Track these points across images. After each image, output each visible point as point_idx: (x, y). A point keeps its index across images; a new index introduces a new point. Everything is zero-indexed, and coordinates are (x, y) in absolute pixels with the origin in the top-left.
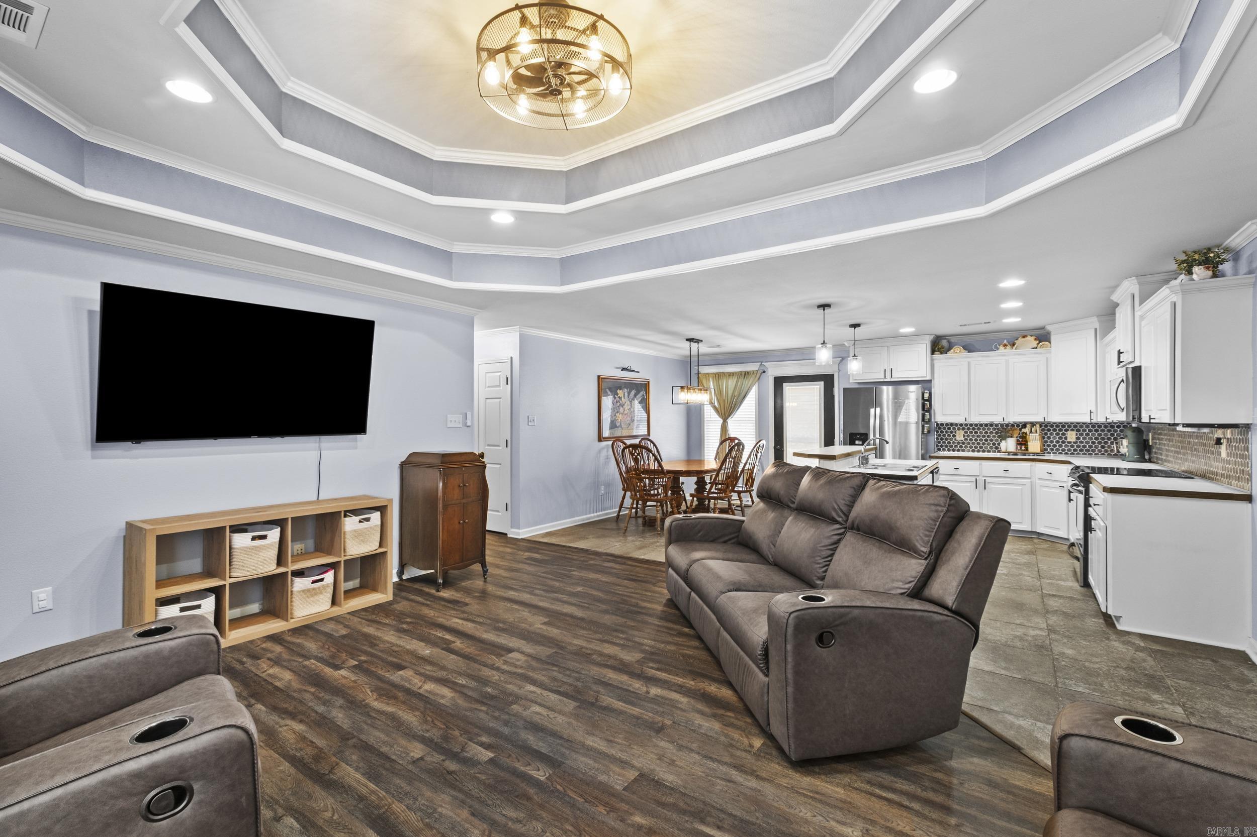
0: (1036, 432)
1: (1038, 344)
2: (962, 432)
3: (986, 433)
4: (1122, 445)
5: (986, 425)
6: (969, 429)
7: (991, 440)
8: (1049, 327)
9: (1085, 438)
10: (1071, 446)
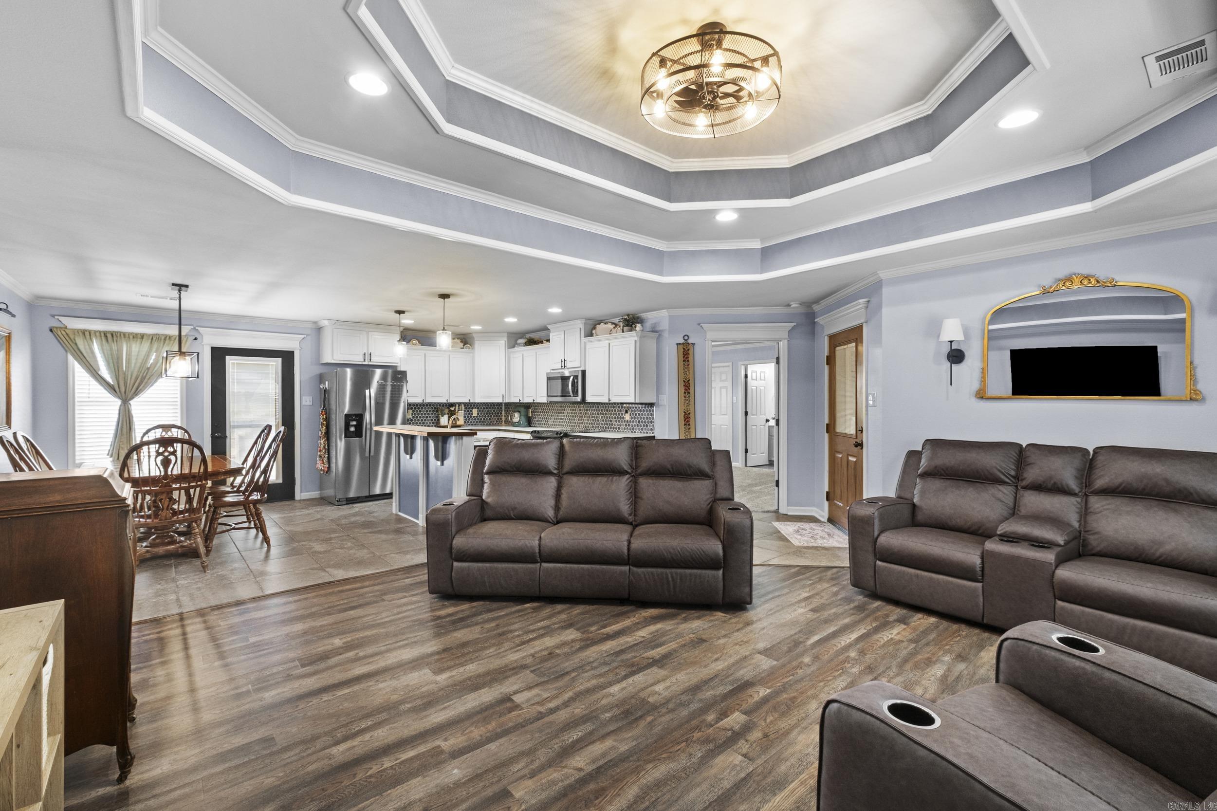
0: (461, 410)
1: (463, 346)
3: (427, 411)
4: (514, 416)
6: (415, 408)
7: (430, 417)
8: (474, 335)
9: (481, 414)
10: (475, 419)
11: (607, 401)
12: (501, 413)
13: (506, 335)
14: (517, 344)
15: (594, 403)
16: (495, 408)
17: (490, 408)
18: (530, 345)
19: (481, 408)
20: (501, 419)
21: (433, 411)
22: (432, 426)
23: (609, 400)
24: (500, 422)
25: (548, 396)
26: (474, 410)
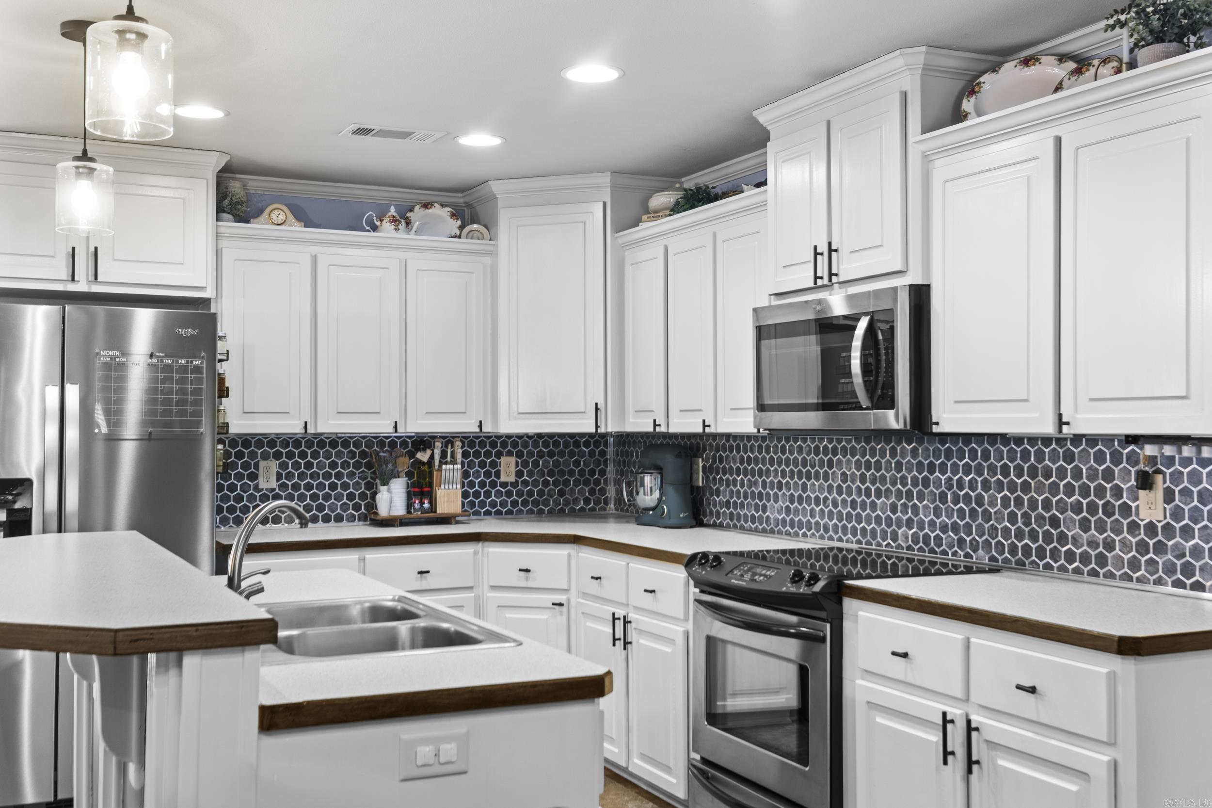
0: (454, 462)
1: (461, 228)
2: (274, 465)
3: (333, 465)
4: (642, 484)
5: (334, 443)
6: (290, 455)
7: (345, 486)
8: (495, 187)
9: (530, 474)
10: (509, 494)
11: (1048, 428)
12: (603, 473)
13: (606, 179)
14: (647, 211)
15: (967, 437)
16: (582, 454)
17: (562, 454)
18: (693, 207)
19: (531, 454)
20: (603, 491)
21: (357, 465)
22: (351, 519)
23: (1061, 423)
24: (597, 502)
25: (761, 407)
26: (504, 460)
